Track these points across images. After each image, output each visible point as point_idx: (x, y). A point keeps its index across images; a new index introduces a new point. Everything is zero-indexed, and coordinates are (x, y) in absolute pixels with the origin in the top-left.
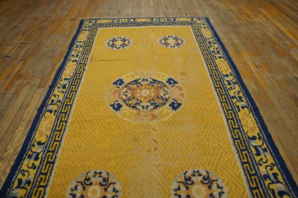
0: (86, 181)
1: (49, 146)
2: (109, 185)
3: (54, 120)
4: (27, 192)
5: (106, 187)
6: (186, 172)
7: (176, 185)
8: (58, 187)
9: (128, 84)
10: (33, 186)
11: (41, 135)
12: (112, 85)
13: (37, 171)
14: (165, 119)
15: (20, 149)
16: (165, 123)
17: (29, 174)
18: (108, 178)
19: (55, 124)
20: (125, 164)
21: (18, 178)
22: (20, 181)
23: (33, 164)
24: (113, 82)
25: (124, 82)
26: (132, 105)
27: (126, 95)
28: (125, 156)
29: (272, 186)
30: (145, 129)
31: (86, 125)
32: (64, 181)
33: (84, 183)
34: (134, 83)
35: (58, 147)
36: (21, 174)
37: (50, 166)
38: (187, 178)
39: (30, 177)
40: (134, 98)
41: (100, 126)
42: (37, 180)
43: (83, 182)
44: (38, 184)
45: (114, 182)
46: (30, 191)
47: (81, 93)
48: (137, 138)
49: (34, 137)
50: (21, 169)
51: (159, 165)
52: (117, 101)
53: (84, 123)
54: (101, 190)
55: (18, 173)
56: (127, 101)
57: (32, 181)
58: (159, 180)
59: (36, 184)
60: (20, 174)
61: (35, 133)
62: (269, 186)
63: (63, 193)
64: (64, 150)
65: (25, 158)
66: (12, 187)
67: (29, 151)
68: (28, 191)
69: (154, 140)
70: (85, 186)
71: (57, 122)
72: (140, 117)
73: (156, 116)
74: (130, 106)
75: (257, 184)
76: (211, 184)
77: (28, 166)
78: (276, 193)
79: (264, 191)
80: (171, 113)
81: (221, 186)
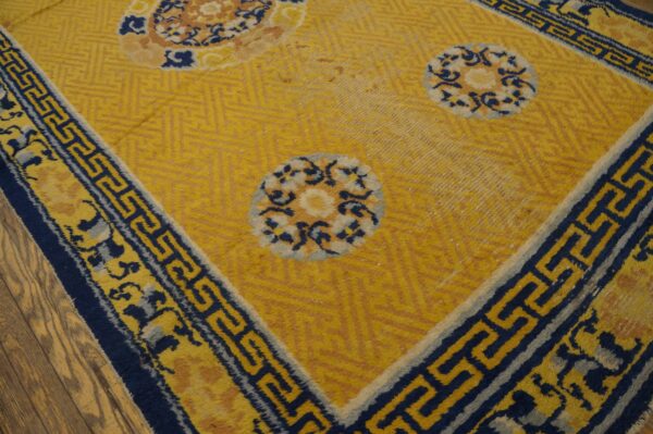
0: (276, 200)
1: (117, 211)
2: (328, 172)
3: (67, 168)
4: (177, 313)
5: (326, 179)
6: (430, 67)
7: (437, 95)
8: (233, 253)
9: (155, 15)
10: (177, 293)
11: (69, 210)
12: (121, 37)
13: (148, 266)
14: (300, 23)
15: (48, 268)
16: (308, 27)
17: (138, 287)
18: (312, 164)
19: (78, 171)
20: (315, 125)
21: (120, 311)
22: (134, 311)
23: (122, 264)
24: (117, 31)
25: (143, 19)
26: (209, 40)
27: (176, 34)
28: (299, 115)
29: (564, 10)
30: (283, 55)
31: (154, 126)
32: (230, 234)
33: (276, 207)
34: (167, 7)
35: (142, 199)
36: (118, 299)
37: (166, 239)
38: (440, 73)
39: (145, 288)
40: (199, 29)
41: (186, 108)
42: (170, 279)
43: (273, 206)
44: (182, 283)
45: (331, 162)
46: (181, 306)
47: (67, 89)
48: (284, 76)
49: (57, 226)
50: (107, 292)
51: (375, 87)
52: (168, 52)
53: (144, 124)
54: (322, 188)
55: (110, 304)
56: (191, 41)
57: (160, 289)
58: (401, 105)
59: (178, 287)
60: (114, 302)
61: (49, 218)
62: (560, 12)
63: (256, 252)
64: (161, 194)
65: (88, 271)
66: (131, 333)
67: (78, 255)
68: (177, 308)
69: (321, 60)
70: (284, 208)
71: (78, 165)
72: (250, 46)
73: (276, 28)
74: (207, 44)
75: (543, 20)
76: (484, 58)
77: (113, 276)
78: (578, 14)
79: (560, 22)
80: (299, 8)
81: (500, 51)
